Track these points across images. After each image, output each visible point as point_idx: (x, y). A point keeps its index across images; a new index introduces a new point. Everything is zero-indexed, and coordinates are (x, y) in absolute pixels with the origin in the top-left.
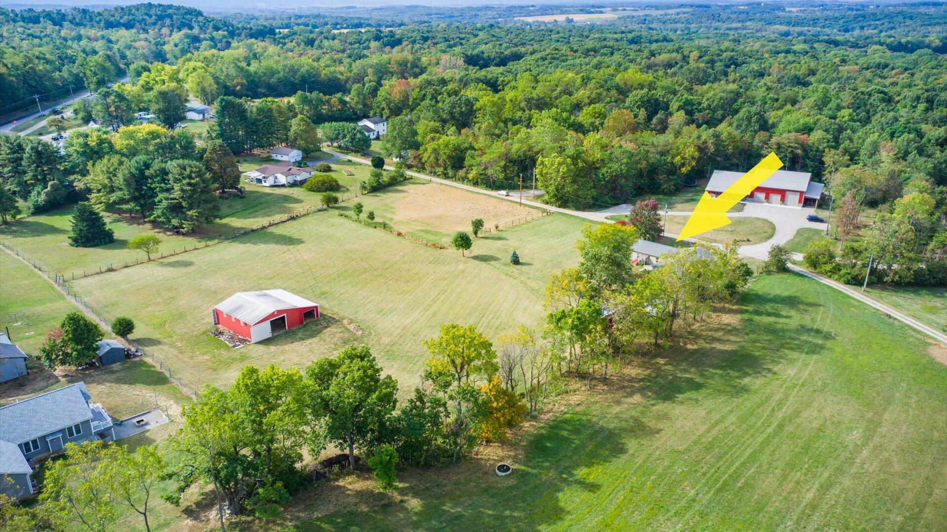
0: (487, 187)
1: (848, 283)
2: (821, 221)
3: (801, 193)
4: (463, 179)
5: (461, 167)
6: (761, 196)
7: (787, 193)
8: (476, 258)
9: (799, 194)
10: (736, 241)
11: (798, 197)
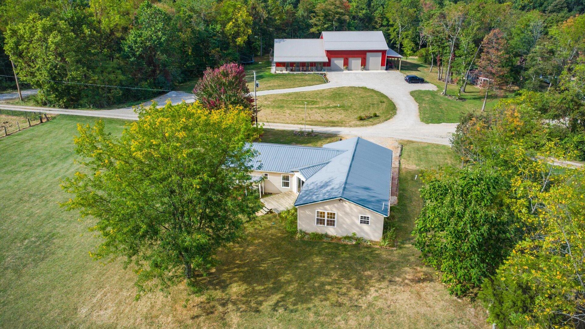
3: (384, 52)
6: (339, 62)
7: (368, 54)
9: (380, 54)
10: (361, 119)
11: (380, 58)
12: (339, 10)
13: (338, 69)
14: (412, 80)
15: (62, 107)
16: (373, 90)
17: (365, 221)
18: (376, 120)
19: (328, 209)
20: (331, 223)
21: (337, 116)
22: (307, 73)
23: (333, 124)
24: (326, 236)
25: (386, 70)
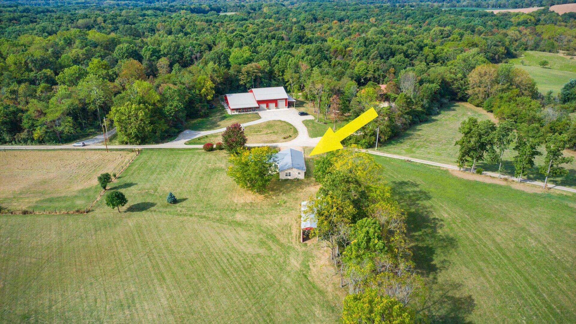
0: (56, 142)
1: (367, 148)
2: (306, 114)
3: (286, 99)
4: (29, 140)
5: (21, 130)
6: (264, 106)
7: (278, 101)
8: (132, 209)
9: (284, 100)
10: (285, 138)
11: (284, 102)
12: (255, 71)
13: (264, 110)
14: (302, 114)
15: (137, 145)
16: (285, 122)
17: (299, 174)
18: (291, 138)
19: (288, 172)
20: (290, 175)
21: (274, 137)
22: (248, 113)
23: (273, 142)
24: (288, 179)
25: (288, 108)
